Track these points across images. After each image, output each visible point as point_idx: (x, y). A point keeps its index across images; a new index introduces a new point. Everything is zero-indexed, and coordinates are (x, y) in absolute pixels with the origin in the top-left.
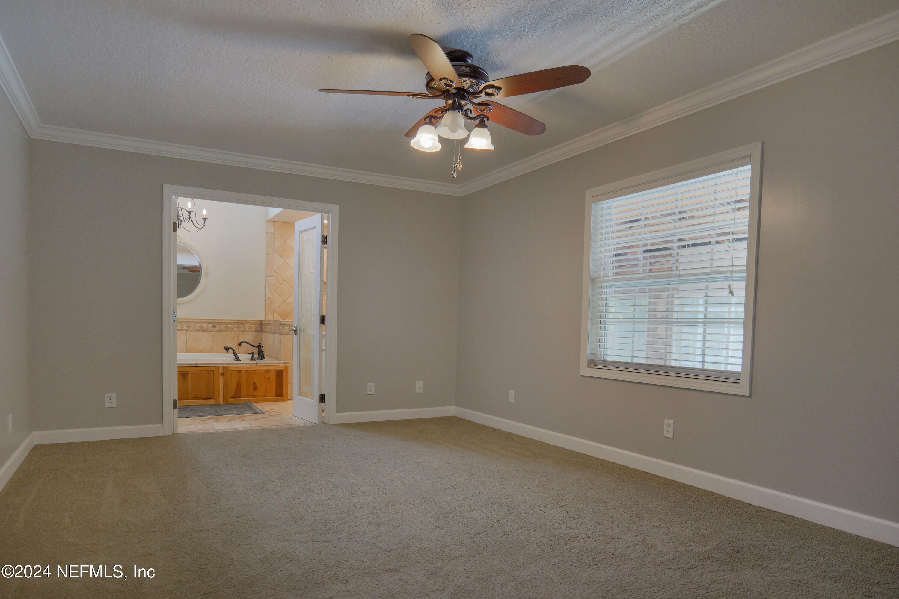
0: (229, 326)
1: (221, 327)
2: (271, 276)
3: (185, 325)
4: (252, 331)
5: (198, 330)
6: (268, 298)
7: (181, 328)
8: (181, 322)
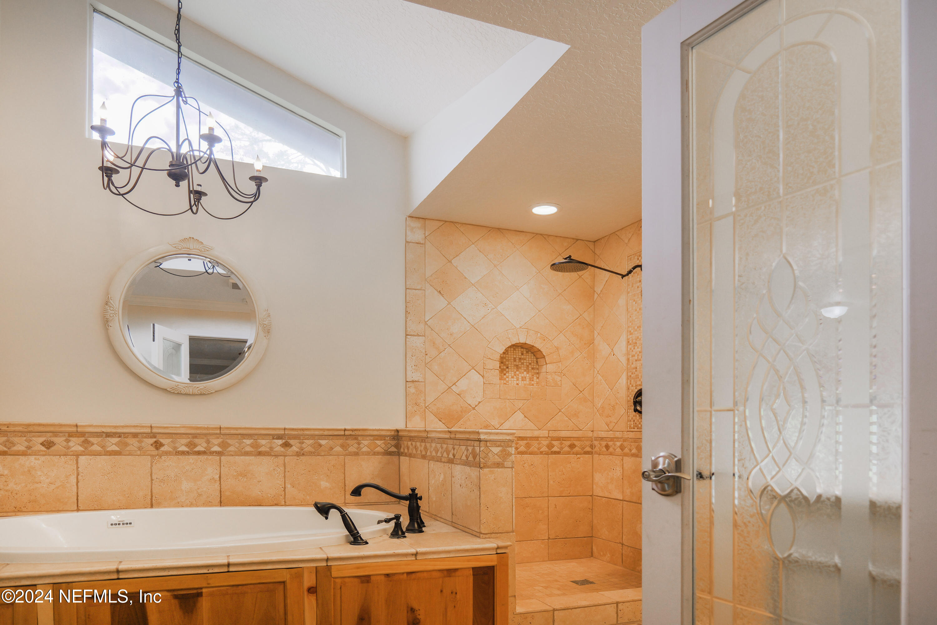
0: (323, 442)
1: (304, 446)
2: (418, 335)
3: (216, 441)
4: (375, 454)
5: (247, 454)
6: (413, 381)
7: (205, 448)
8: (206, 435)
